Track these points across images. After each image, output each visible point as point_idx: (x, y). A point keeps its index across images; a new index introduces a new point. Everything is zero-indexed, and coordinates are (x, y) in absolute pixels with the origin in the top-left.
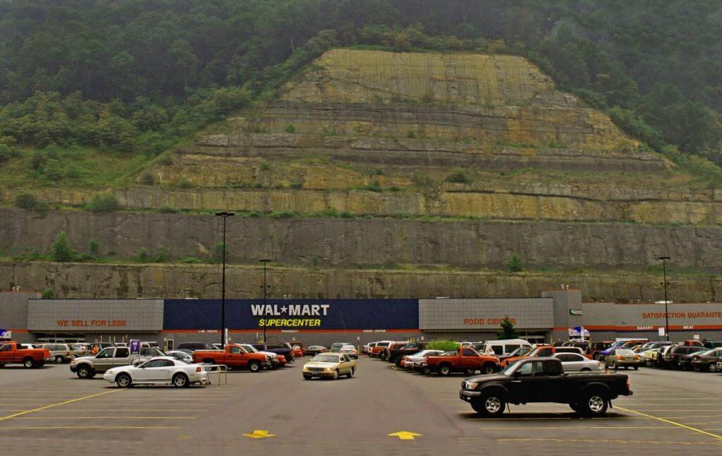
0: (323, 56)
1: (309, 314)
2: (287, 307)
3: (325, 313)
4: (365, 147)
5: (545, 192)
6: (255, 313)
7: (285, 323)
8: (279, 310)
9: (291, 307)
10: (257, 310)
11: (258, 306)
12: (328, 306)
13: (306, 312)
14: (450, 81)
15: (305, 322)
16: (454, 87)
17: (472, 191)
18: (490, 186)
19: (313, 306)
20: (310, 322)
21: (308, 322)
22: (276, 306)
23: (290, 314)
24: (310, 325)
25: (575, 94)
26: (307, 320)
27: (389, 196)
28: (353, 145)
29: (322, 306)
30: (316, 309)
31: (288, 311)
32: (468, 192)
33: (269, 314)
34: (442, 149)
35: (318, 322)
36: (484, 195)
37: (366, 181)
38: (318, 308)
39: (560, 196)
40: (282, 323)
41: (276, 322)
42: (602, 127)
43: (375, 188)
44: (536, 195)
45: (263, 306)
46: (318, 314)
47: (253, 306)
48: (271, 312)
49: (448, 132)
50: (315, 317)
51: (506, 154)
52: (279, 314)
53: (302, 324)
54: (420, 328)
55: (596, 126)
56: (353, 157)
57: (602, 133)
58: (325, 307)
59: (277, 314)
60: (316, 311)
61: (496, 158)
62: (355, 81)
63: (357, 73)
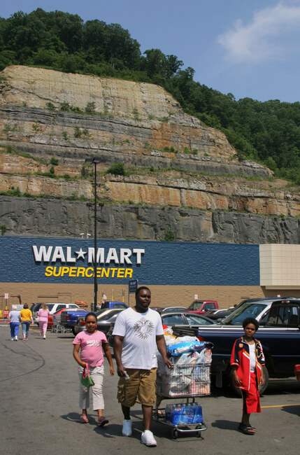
0: (5, 70)
1: (117, 261)
2: (86, 249)
3: (139, 261)
4: (42, 142)
5: (186, 186)
6: (38, 258)
7: (83, 272)
8: (75, 255)
9: (91, 250)
10: (41, 253)
11: (43, 248)
12: (143, 251)
13: (112, 258)
14: (106, 98)
15: (111, 271)
16: (109, 104)
17: (130, 182)
18: (144, 179)
19: (123, 251)
20: (119, 272)
21: (116, 271)
22: (69, 249)
23: (90, 260)
24: (118, 276)
25: (198, 117)
26: (114, 269)
27: (62, 182)
28: (31, 140)
29: (135, 251)
30: (126, 254)
31: (86, 255)
32: (127, 182)
33: (59, 260)
34: (104, 148)
35: (129, 272)
36: (140, 185)
37: (44, 170)
38: (130, 254)
39: (198, 190)
40: (79, 272)
41: (70, 270)
42: (220, 141)
43: (51, 174)
44: (180, 188)
45: (51, 248)
46: (129, 261)
47: (35, 247)
48: (62, 256)
49: (106, 136)
50: (126, 265)
51: (153, 155)
52: (74, 260)
53: (107, 275)
54: (262, 284)
55: (217, 141)
56: (32, 149)
57: (221, 146)
58: (139, 251)
59: (71, 259)
60: (126, 257)
61: (147, 158)
62: (31, 91)
63: (33, 85)
